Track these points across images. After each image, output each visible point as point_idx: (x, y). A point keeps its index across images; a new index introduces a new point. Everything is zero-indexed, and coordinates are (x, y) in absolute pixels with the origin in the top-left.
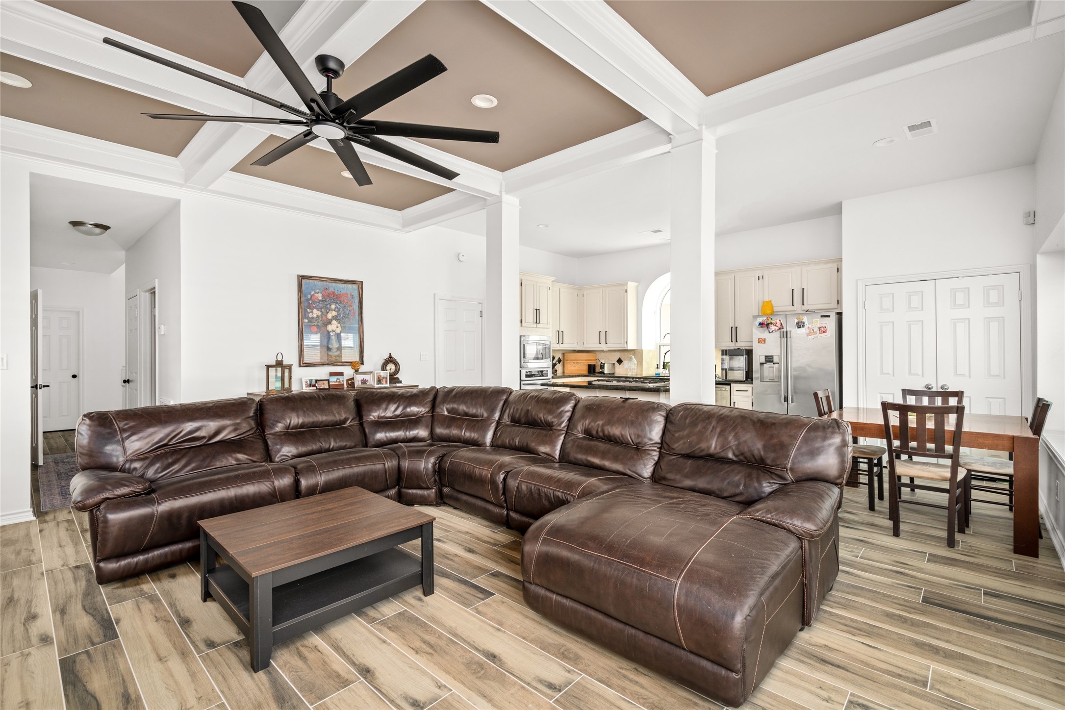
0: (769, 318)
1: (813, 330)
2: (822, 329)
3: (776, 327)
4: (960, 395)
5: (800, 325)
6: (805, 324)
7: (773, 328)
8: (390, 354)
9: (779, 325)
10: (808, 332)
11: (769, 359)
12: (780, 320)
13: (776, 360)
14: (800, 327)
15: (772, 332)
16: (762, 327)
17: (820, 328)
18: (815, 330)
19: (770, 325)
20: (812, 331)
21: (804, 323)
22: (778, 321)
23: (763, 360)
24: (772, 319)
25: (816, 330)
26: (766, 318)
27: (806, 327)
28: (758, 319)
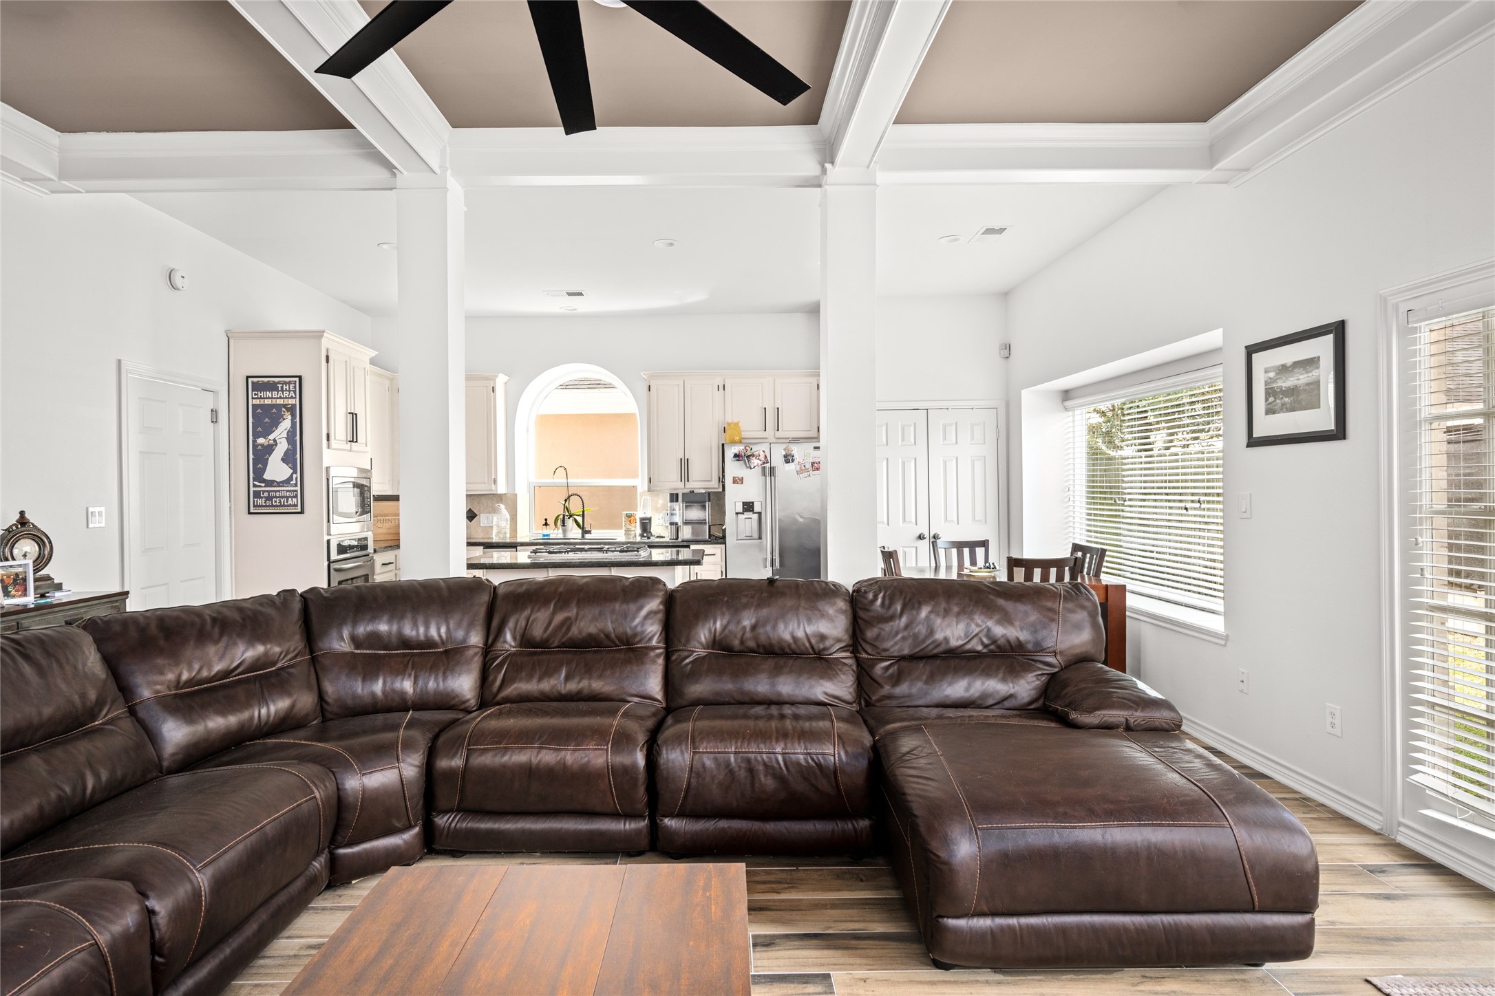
0: (747, 448)
1: (804, 466)
2: (816, 465)
3: (758, 461)
4: (986, 544)
5: (788, 459)
6: (794, 458)
7: (755, 461)
8: (22, 513)
9: (762, 458)
10: (798, 469)
11: (748, 507)
12: (764, 451)
13: (757, 508)
14: (789, 462)
15: (754, 467)
16: (738, 460)
17: (813, 464)
18: (807, 467)
19: (751, 457)
20: (804, 468)
21: (793, 456)
22: (761, 453)
23: (740, 509)
24: (751, 449)
25: (809, 466)
26: (743, 448)
27: (796, 462)
28: (733, 448)
